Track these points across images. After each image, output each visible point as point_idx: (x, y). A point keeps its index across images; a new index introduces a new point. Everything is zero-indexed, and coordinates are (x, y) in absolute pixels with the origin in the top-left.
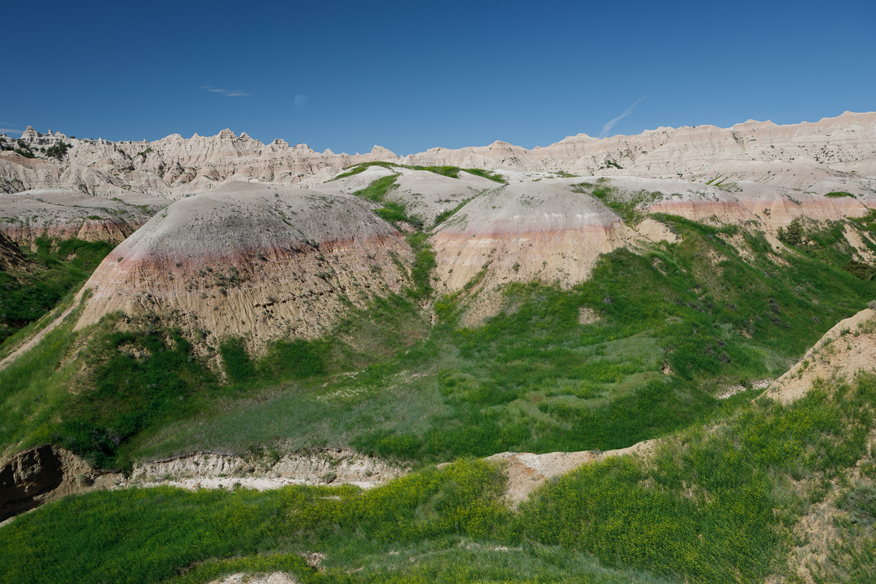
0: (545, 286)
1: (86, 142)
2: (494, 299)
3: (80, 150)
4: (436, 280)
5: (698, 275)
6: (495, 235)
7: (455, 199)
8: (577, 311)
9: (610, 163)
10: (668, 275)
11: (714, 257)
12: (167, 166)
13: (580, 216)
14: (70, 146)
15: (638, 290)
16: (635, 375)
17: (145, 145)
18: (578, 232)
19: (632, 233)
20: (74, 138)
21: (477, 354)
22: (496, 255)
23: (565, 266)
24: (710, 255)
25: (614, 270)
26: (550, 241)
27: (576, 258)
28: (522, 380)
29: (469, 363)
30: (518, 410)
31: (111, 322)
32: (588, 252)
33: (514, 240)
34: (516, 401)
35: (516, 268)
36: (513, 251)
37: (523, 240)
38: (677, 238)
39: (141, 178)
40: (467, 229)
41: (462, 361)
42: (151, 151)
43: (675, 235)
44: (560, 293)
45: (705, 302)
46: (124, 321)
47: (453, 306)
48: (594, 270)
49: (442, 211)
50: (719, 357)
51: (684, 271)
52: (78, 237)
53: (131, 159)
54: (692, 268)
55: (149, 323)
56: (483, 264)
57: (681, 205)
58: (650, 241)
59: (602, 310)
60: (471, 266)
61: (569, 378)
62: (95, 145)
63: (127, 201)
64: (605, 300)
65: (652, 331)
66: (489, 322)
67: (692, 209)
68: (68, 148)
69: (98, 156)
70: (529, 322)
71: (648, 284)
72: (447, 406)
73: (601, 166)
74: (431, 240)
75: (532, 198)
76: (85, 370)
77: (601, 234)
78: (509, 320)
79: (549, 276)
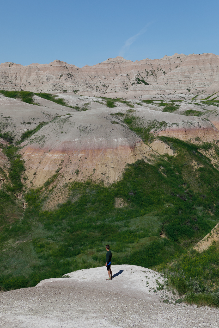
0: (95, 184)
2: (63, 192)
4: (25, 179)
5: (185, 177)
6: (63, 151)
7: (34, 121)
8: (114, 200)
9: (139, 80)
10: (168, 176)
11: (196, 165)
13: (115, 140)
15: (149, 187)
16: (145, 238)
18: (115, 150)
19: (148, 149)
21: (55, 228)
22: (64, 164)
23: (107, 171)
24: (193, 164)
25: (136, 174)
26: (97, 155)
27: (113, 166)
28: (82, 243)
29: (51, 234)
30: (81, 260)
32: (120, 163)
33: (75, 155)
34: (80, 255)
35: (77, 172)
36: (75, 162)
37: (81, 155)
38: (174, 153)
40: (45, 146)
41: (46, 232)
43: (173, 151)
44: (104, 188)
45: (188, 193)
47: (38, 196)
48: (124, 174)
49: (26, 130)
50: (193, 227)
51: (177, 174)
54: (182, 172)
56: (56, 170)
57: (178, 131)
58: (158, 155)
59: (128, 199)
60: (49, 171)
61: (109, 241)
64: (130, 193)
65: (156, 212)
66: (61, 207)
67: (184, 133)
70: (85, 207)
71: (155, 183)
72: (40, 259)
73: (133, 82)
74: (20, 152)
75: (86, 128)
77: (128, 151)
78: (73, 206)
79: (97, 178)
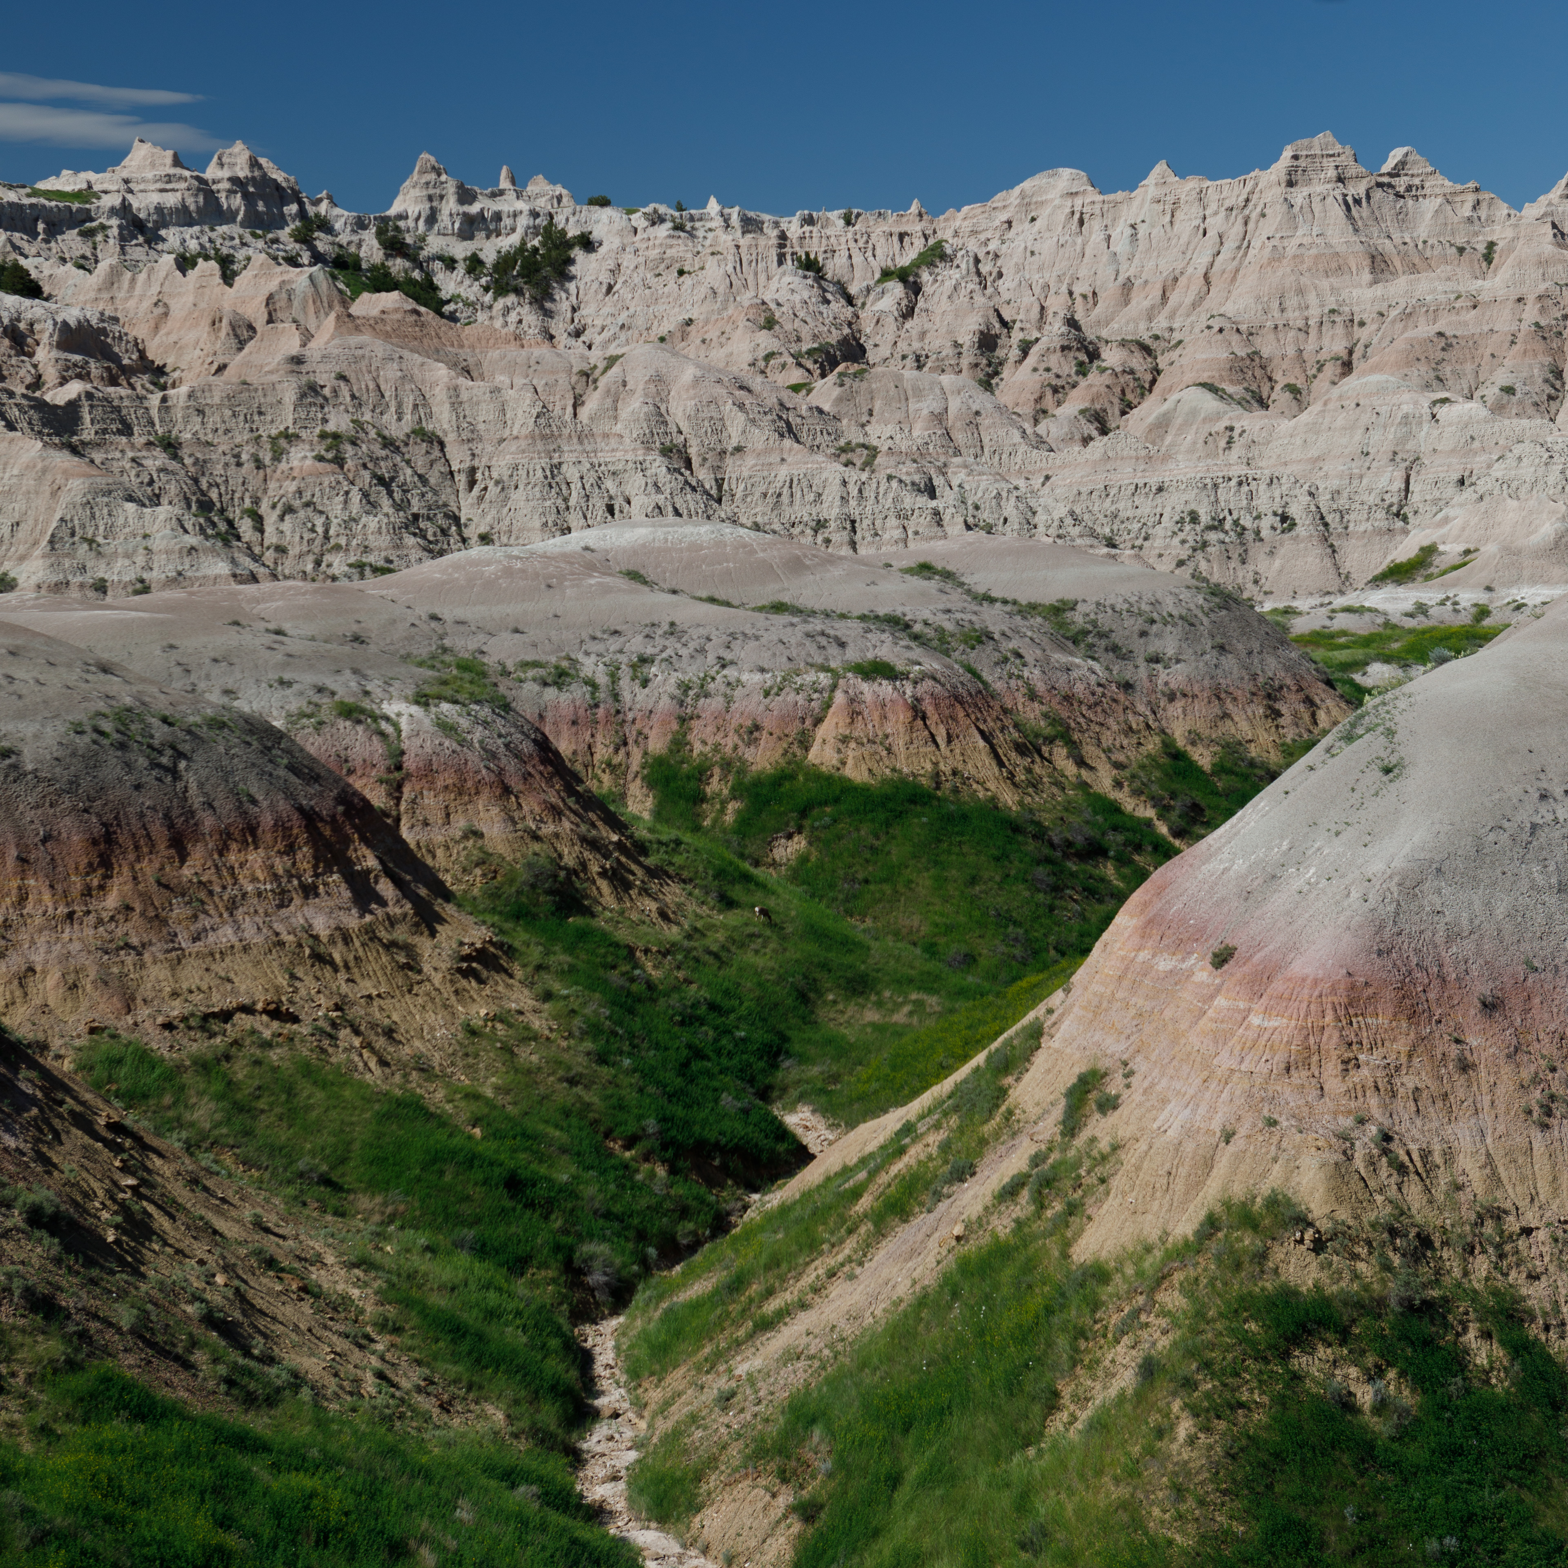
1: (656, 220)
3: (628, 261)
12: (1017, 336)
14: (587, 243)
17: (916, 228)
20: (604, 203)
31: (1248, 1241)
39: (913, 406)
42: (943, 257)
46: (1301, 1241)
52: (814, 755)
53: (850, 300)
55: (1396, 1260)
62: (692, 235)
63: (980, 581)
68: (578, 253)
69: (703, 290)
76: (1191, 1441)
